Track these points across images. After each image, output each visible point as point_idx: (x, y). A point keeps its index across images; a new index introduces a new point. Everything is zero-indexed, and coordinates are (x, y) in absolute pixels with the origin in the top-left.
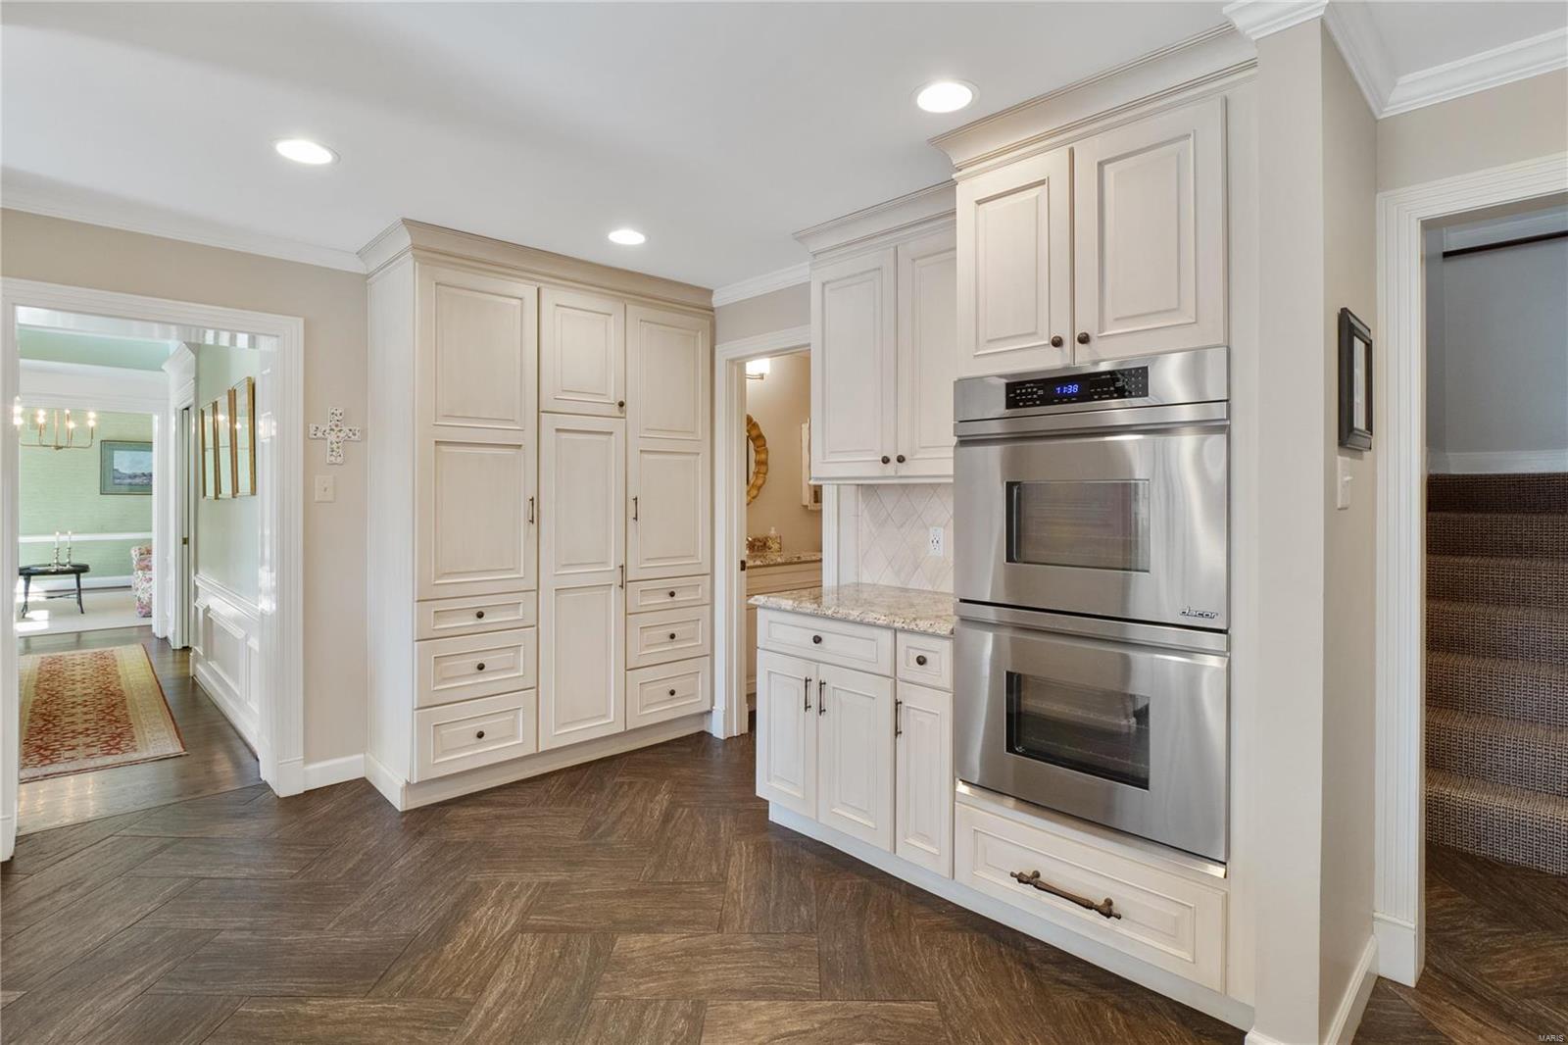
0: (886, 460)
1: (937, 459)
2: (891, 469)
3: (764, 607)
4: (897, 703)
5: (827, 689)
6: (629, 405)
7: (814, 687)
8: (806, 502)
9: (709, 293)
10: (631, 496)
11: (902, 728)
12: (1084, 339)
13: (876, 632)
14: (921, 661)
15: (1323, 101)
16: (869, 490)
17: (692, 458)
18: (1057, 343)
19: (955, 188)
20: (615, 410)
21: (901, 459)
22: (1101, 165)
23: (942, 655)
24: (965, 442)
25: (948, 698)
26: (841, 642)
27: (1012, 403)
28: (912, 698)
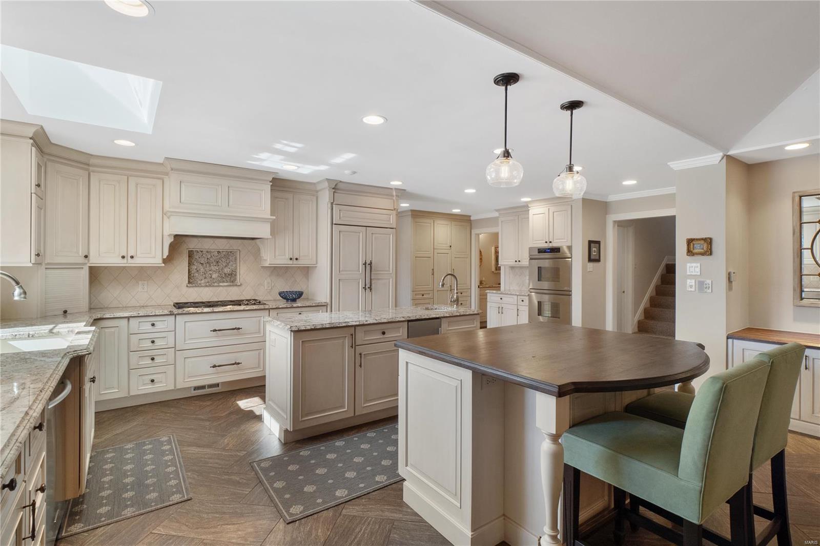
0: (516, 261)
1: (526, 262)
2: (517, 263)
3: (489, 293)
4: (518, 310)
5: (503, 309)
6: (452, 246)
7: (500, 308)
8: (493, 270)
9: (470, 216)
10: (453, 268)
11: (519, 314)
12: (550, 242)
13: (513, 296)
14: (523, 301)
15: (583, 208)
16: (512, 268)
17: (466, 259)
18: (546, 242)
19: (529, 212)
20: (449, 248)
21: (519, 261)
22: (553, 212)
23: (526, 299)
24: (531, 259)
25: (528, 307)
26: (506, 299)
27: (539, 252)
28: (521, 308)
